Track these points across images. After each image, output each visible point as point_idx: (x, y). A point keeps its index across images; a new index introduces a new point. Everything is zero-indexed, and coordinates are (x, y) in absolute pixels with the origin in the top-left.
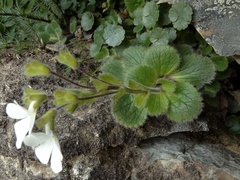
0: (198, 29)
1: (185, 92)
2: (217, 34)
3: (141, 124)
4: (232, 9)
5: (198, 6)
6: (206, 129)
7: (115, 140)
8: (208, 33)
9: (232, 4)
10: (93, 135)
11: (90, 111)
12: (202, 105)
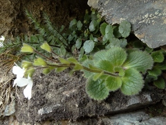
0: (136, 35)
1: (132, 75)
2: (148, 36)
3: (105, 98)
4: (154, 19)
5: (134, 22)
6: (149, 100)
7: (90, 111)
8: (142, 36)
9: (153, 16)
10: (75, 106)
11: (74, 91)
12: (143, 82)
